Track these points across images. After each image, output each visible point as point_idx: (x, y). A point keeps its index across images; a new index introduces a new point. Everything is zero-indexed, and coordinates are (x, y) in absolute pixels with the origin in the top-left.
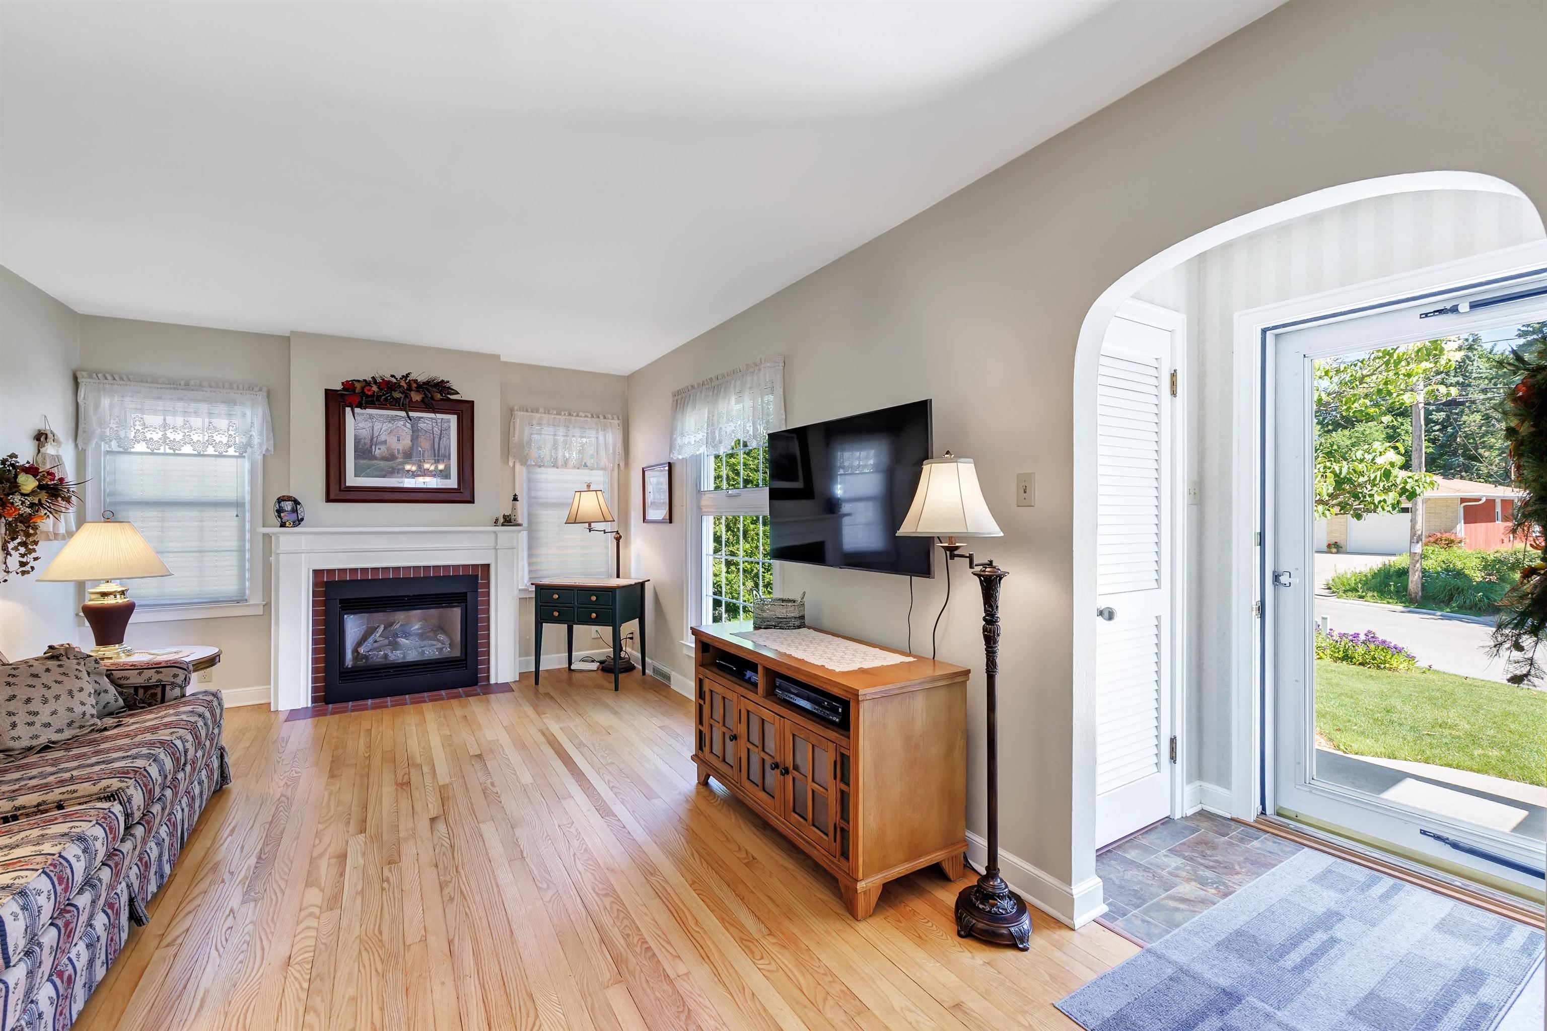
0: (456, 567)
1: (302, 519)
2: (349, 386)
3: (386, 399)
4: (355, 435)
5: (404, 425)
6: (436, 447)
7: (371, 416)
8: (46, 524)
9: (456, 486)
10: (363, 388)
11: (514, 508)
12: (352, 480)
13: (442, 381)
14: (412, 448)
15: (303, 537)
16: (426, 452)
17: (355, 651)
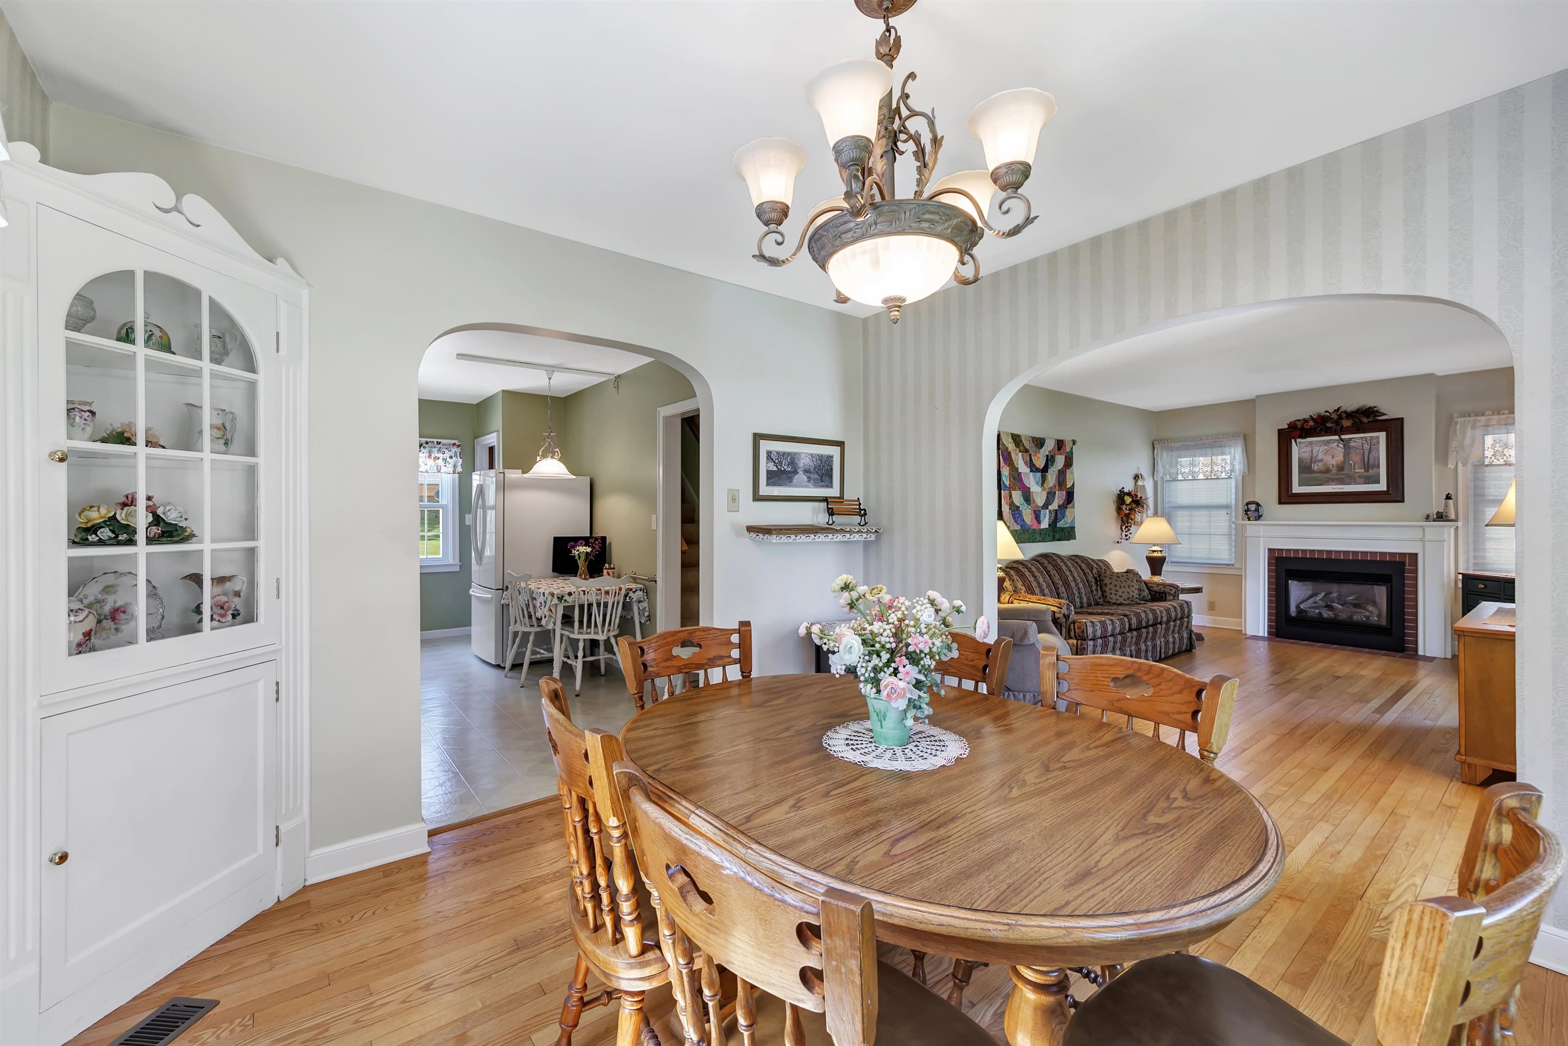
0: (1382, 554)
1: (1261, 516)
2: (1292, 426)
3: (1321, 430)
4: (1299, 458)
5: (1338, 446)
6: (1366, 459)
7: (1311, 443)
8: (1138, 517)
9: (1385, 489)
10: (1303, 425)
11: (1446, 506)
12: (1297, 489)
13: (1370, 408)
14: (1344, 462)
15: (1261, 528)
16: (1357, 465)
17: (1298, 607)
